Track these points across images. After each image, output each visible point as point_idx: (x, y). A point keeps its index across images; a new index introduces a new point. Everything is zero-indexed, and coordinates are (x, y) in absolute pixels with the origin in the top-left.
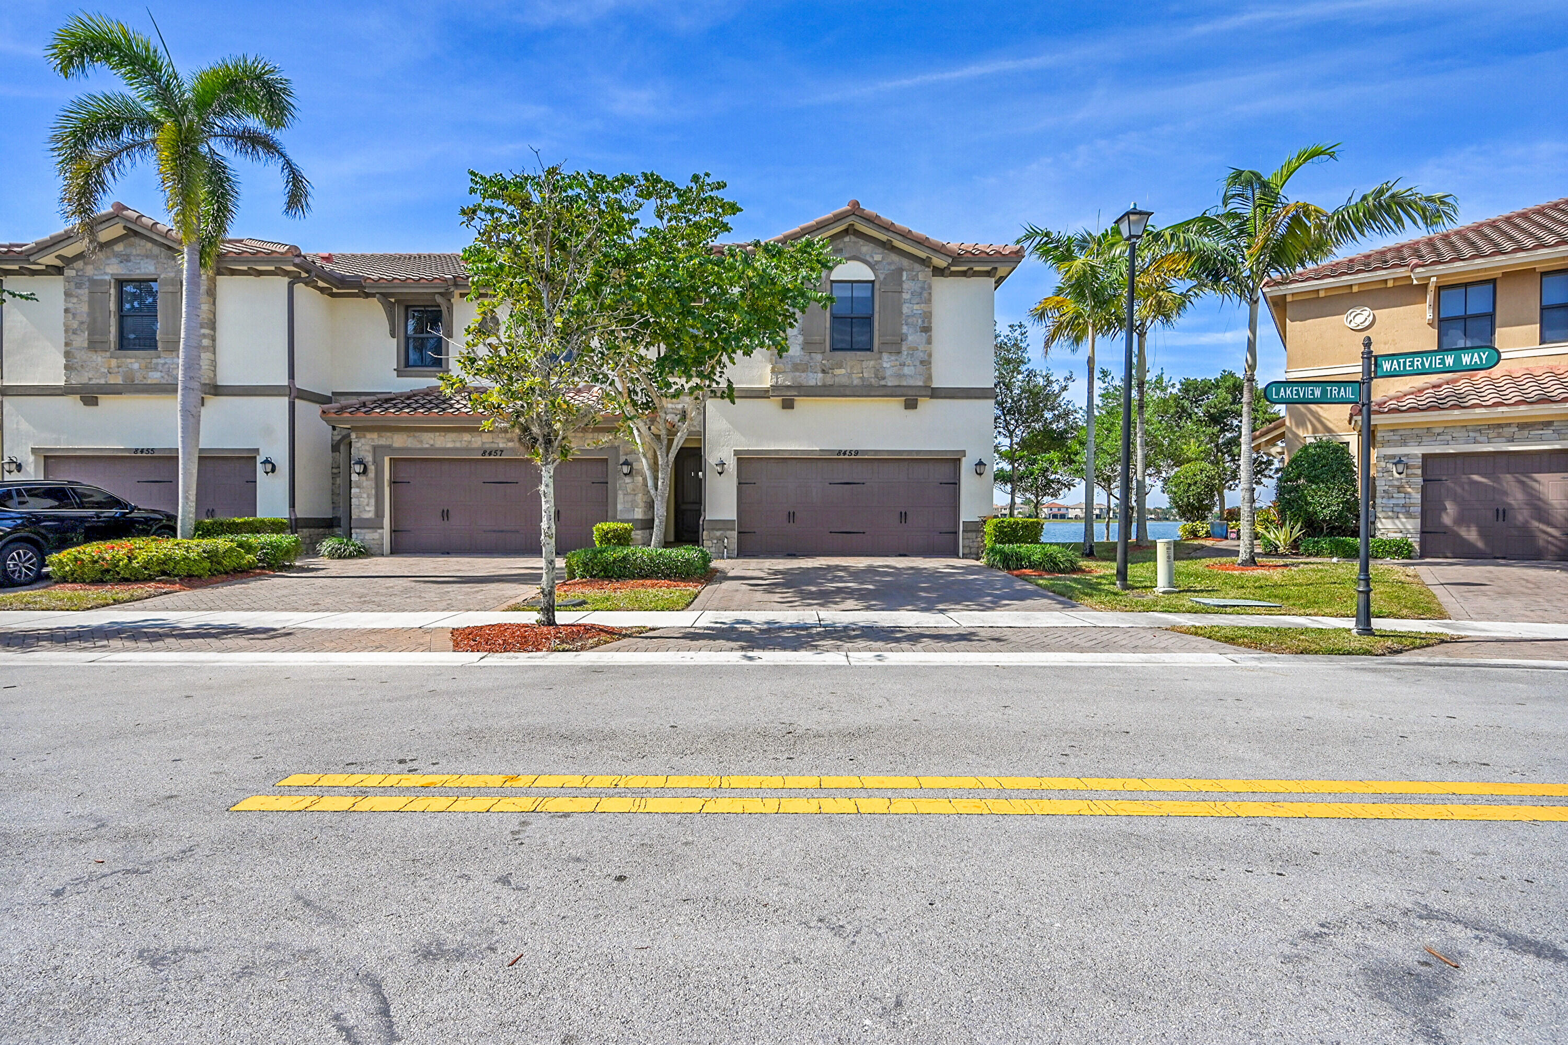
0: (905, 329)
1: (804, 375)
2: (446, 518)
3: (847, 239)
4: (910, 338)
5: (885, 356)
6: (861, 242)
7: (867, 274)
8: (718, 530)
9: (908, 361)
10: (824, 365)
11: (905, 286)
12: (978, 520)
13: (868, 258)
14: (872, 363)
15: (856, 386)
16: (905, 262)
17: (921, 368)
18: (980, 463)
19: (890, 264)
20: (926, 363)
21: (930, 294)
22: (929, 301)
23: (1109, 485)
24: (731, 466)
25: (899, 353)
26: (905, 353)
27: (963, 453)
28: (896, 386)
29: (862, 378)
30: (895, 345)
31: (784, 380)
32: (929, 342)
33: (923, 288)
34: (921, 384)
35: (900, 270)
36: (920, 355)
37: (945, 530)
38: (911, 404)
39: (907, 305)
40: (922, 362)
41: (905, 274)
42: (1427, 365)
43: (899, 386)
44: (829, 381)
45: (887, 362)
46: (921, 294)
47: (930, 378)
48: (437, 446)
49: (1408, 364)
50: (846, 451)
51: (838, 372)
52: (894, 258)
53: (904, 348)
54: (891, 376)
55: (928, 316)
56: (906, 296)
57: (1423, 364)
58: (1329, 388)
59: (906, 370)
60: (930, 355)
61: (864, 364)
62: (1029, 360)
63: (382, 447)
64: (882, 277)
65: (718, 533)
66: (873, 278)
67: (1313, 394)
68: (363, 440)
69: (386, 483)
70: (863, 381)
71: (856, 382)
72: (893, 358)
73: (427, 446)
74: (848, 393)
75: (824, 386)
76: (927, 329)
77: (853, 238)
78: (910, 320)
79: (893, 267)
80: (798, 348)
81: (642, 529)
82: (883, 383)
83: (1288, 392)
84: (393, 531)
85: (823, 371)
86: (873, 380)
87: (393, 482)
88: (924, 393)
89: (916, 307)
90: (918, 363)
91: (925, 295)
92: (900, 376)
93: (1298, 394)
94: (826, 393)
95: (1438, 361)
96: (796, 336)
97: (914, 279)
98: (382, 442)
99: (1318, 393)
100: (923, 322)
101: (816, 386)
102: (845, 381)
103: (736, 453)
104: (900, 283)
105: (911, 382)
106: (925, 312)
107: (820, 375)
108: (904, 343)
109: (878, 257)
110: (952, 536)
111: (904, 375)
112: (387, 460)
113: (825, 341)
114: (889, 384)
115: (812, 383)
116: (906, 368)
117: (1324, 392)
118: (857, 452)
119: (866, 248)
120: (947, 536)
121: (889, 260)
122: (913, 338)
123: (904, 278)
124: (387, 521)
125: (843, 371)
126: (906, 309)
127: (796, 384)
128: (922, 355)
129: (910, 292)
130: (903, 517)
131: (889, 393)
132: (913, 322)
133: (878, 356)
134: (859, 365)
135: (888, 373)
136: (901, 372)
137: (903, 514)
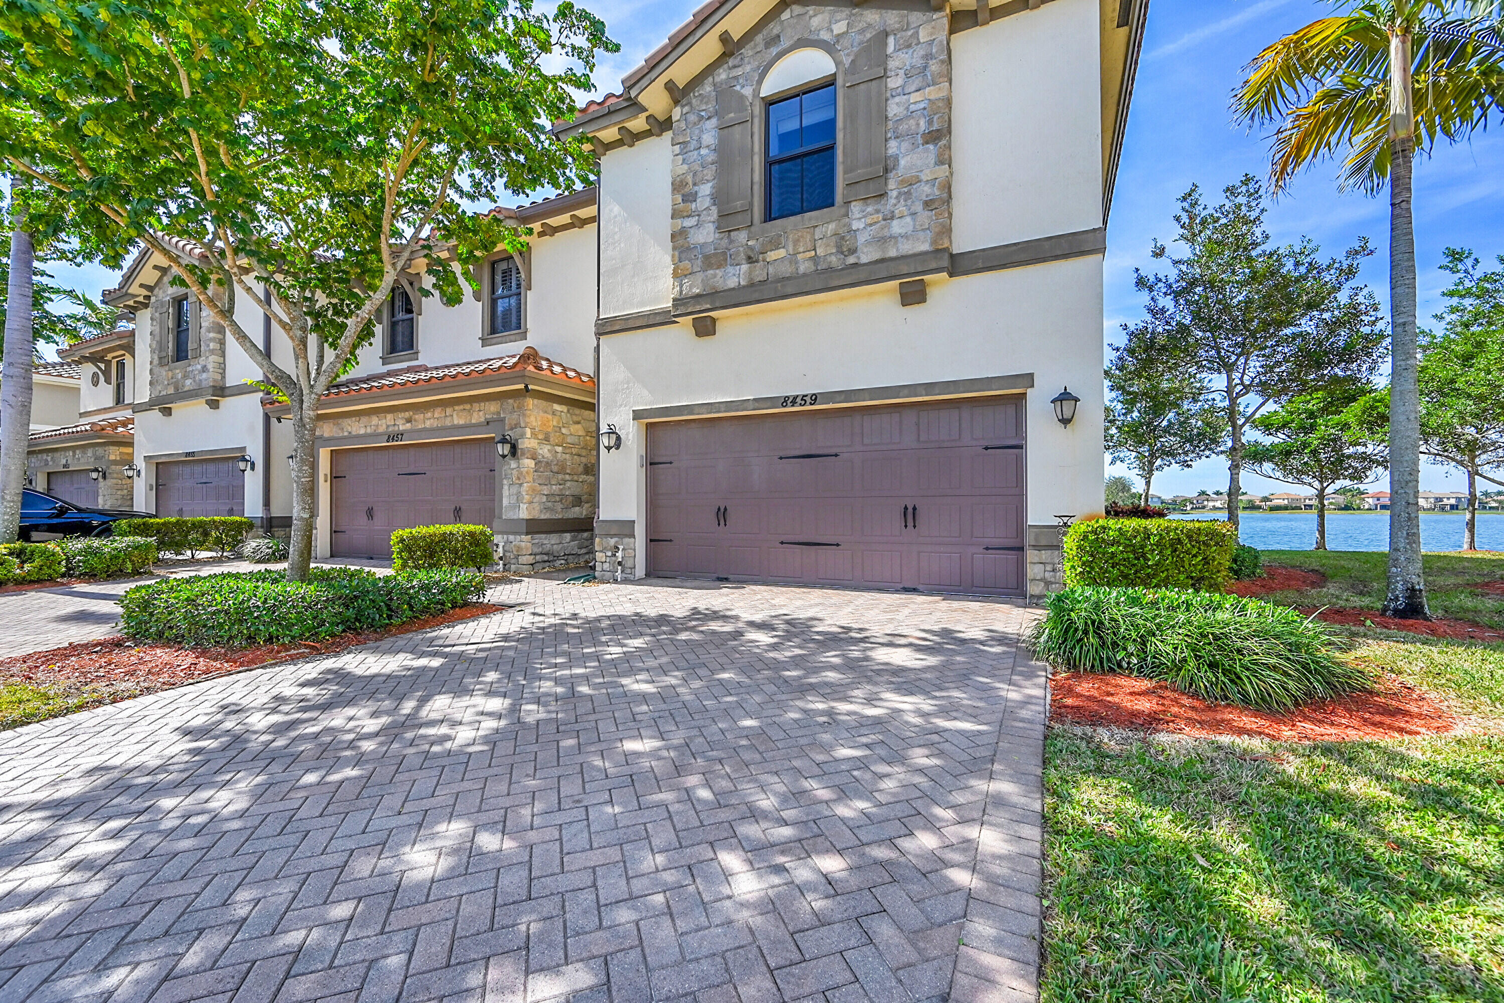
0: (893, 147)
1: (719, 273)
3: (786, 15)
4: (903, 162)
5: (856, 208)
7: (821, 66)
8: (612, 536)
9: (901, 209)
10: (751, 248)
11: (892, 64)
12: (1056, 522)
13: (823, 36)
14: (832, 226)
15: (805, 275)
17: (925, 217)
18: (1065, 397)
19: (862, 31)
20: (941, 203)
21: (949, 64)
23: (1472, 460)
24: (630, 436)
25: (882, 195)
26: (895, 193)
27: (1028, 379)
28: (877, 262)
29: (815, 259)
30: (875, 182)
31: (691, 287)
32: (945, 160)
34: (925, 247)
35: (883, 36)
36: (925, 191)
37: (997, 542)
38: (912, 292)
39: (897, 99)
40: (931, 203)
41: (891, 40)
43: (882, 261)
44: (759, 274)
45: (860, 218)
46: (925, 69)
47: (947, 231)
50: (796, 397)
51: (772, 256)
52: (873, 16)
53: (892, 184)
54: (868, 243)
55: (943, 106)
56: (894, 83)
59: (897, 227)
60: (949, 186)
61: (819, 233)
62: (1267, 237)
63: (318, 438)
64: (847, 61)
65: (612, 541)
66: (832, 70)
69: (322, 478)
70: (816, 264)
71: (804, 267)
72: (870, 209)
74: (789, 290)
75: (752, 285)
76: (940, 134)
77: (799, 9)
78: (903, 128)
79: (869, 35)
80: (711, 227)
81: (527, 534)
82: (851, 260)
84: (334, 532)
85: (750, 260)
86: (833, 259)
87: (335, 477)
88: (933, 265)
90: (918, 207)
92: (882, 240)
94: (756, 296)
96: (708, 209)
97: (909, 42)
100: (930, 122)
101: (740, 288)
102: (786, 270)
103: (638, 415)
104: (883, 60)
105: (906, 248)
106: (937, 102)
107: (745, 267)
108: (891, 175)
109: (839, 28)
110: (1012, 556)
111: (891, 237)
112: (323, 452)
113: (751, 204)
114: (864, 259)
115: (732, 283)
116: (895, 223)
118: (815, 398)
119: (819, 20)
120: (1001, 556)
121: (862, 25)
122: (910, 159)
123: (891, 48)
124: (323, 521)
125: (781, 253)
126: (894, 109)
127: (708, 291)
128: (927, 189)
129: (902, 71)
130: (910, 515)
131: (863, 277)
132: (909, 129)
133: (843, 211)
134: (809, 237)
135: (862, 238)
136: (886, 233)
137: (910, 510)
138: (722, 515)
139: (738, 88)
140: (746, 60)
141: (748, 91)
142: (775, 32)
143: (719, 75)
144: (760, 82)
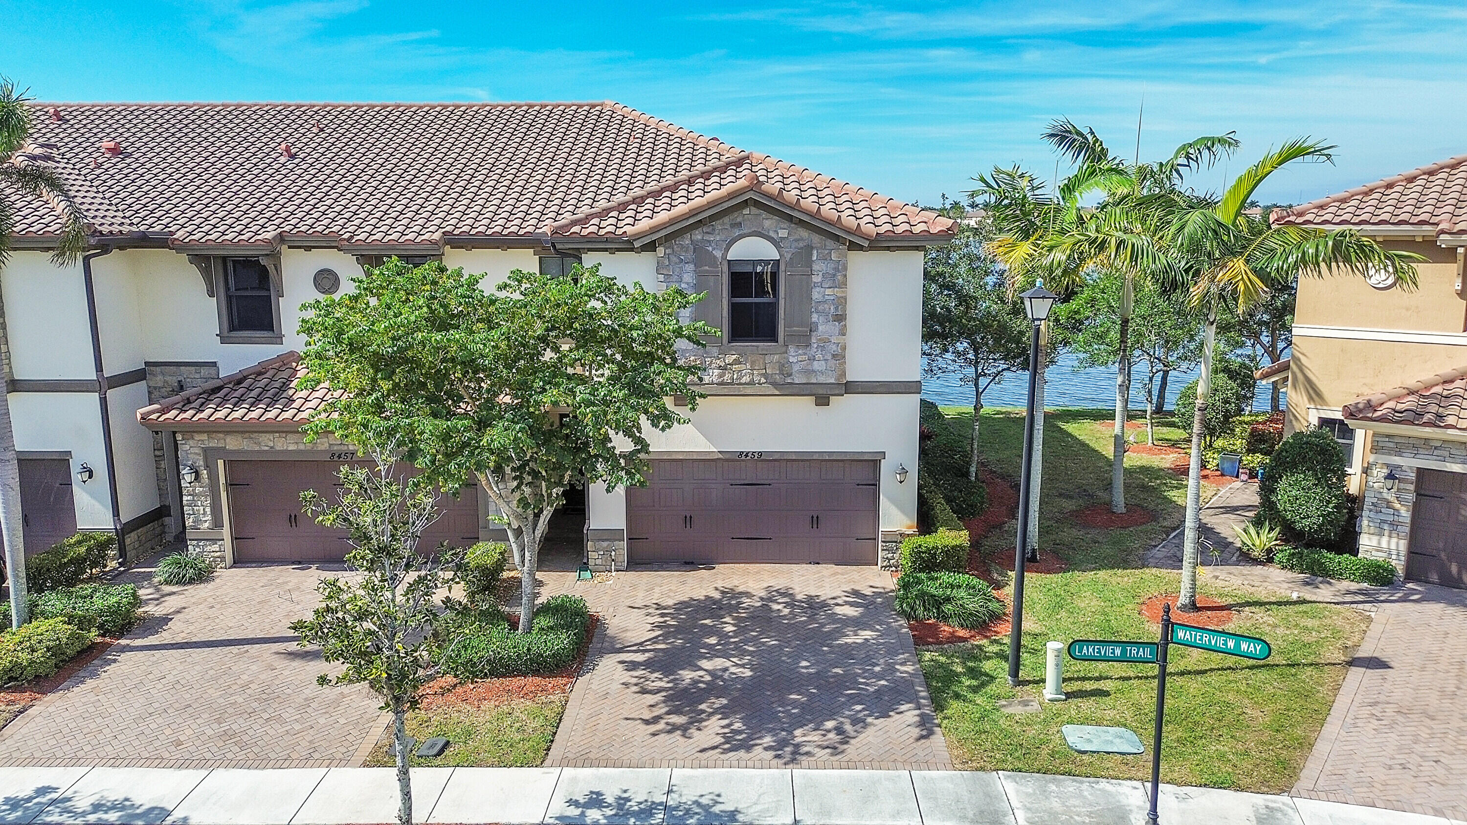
0: (815, 318)
2: (293, 524)
3: (746, 211)
4: (820, 328)
5: (792, 349)
6: (764, 214)
7: (770, 252)
8: (603, 540)
9: (819, 355)
10: (721, 359)
11: (815, 267)
13: (772, 234)
14: (776, 355)
15: (758, 384)
16: (816, 239)
17: (832, 363)
18: (902, 469)
19: (796, 240)
20: (839, 357)
21: (845, 276)
22: (843, 284)
25: (808, 345)
26: (815, 345)
27: (883, 454)
28: (805, 384)
30: (804, 339)
32: (843, 332)
33: (836, 269)
34: (833, 381)
35: (810, 248)
37: (863, 536)
38: (822, 401)
39: (818, 289)
40: (834, 356)
41: (815, 252)
42: (1213, 643)
43: (808, 384)
44: (727, 379)
45: (795, 356)
46: (834, 275)
47: (844, 374)
48: (278, 448)
49: (1198, 637)
50: (748, 452)
51: (737, 367)
52: (804, 233)
53: (814, 340)
54: (799, 372)
55: (842, 302)
56: (816, 279)
57: (1210, 640)
58: (1129, 648)
59: (816, 365)
60: (844, 348)
61: (768, 359)
63: (212, 448)
64: (788, 256)
65: (605, 544)
66: (778, 258)
67: (1113, 653)
68: (191, 442)
69: (222, 488)
71: (759, 380)
72: (800, 352)
73: (267, 448)
74: (748, 392)
75: (721, 384)
76: (840, 318)
77: (754, 210)
78: (821, 307)
79: (801, 245)
82: (788, 380)
83: (1091, 650)
84: (235, 538)
85: (720, 367)
87: (231, 485)
88: (837, 389)
89: (828, 291)
90: (829, 357)
91: (839, 277)
92: (807, 372)
93: (1099, 652)
94: (725, 391)
95: (1222, 642)
97: (825, 258)
98: (213, 444)
99: (1118, 651)
100: (836, 309)
101: (712, 384)
102: (746, 377)
104: (809, 263)
105: (822, 379)
106: (839, 298)
107: (717, 372)
108: (814, 334)
109: (783, 233)
110: (871, 544)
111: (813, 371)
112: (220, 463)
113: (723, 328)
114: (797, 381)
115: (707, 380)
116: (815, 363)
117: (1124, 652)
118: (761, 454)
119: (769, 223)
120: (865, 543)
121: (797, 237)
122: (826, 328)
123: (814, 258)
124: (226, 532)
125: (743, 366)
126: (816, 295)
128: (834, 347)
129: (821, 274)
130: (815, 521)
131: (795, 391)
132: (825, 309)
133: (784, 349)
134: (762, 361)
135: (796, 368)
136: (810, 367)
137: (815, 518)
138: (688, 520)
139: (710, 249)
140: (717, 232)
141: (718, 254)
142: (738, 220)
143: (696, 235)
144: (727, 249)
